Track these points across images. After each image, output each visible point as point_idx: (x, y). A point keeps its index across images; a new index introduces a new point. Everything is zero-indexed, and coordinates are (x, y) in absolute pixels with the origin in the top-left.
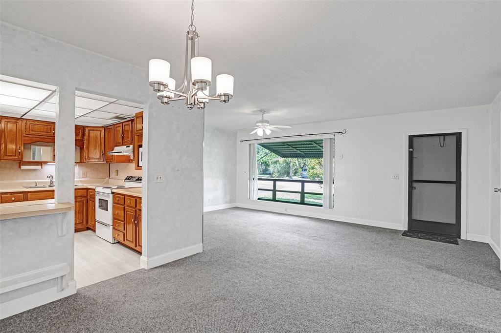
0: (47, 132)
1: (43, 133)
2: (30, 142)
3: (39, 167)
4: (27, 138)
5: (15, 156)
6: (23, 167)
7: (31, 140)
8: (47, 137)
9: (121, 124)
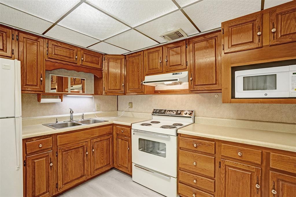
0: (70, 58)
1: (66, 58)
2: (52, 68)
3: (58, 100)
4: (49, 63)
5: (36, 85)
6: (43, 101)
7: (54, 66)
8: (69, 64)
9: (161, 48)
